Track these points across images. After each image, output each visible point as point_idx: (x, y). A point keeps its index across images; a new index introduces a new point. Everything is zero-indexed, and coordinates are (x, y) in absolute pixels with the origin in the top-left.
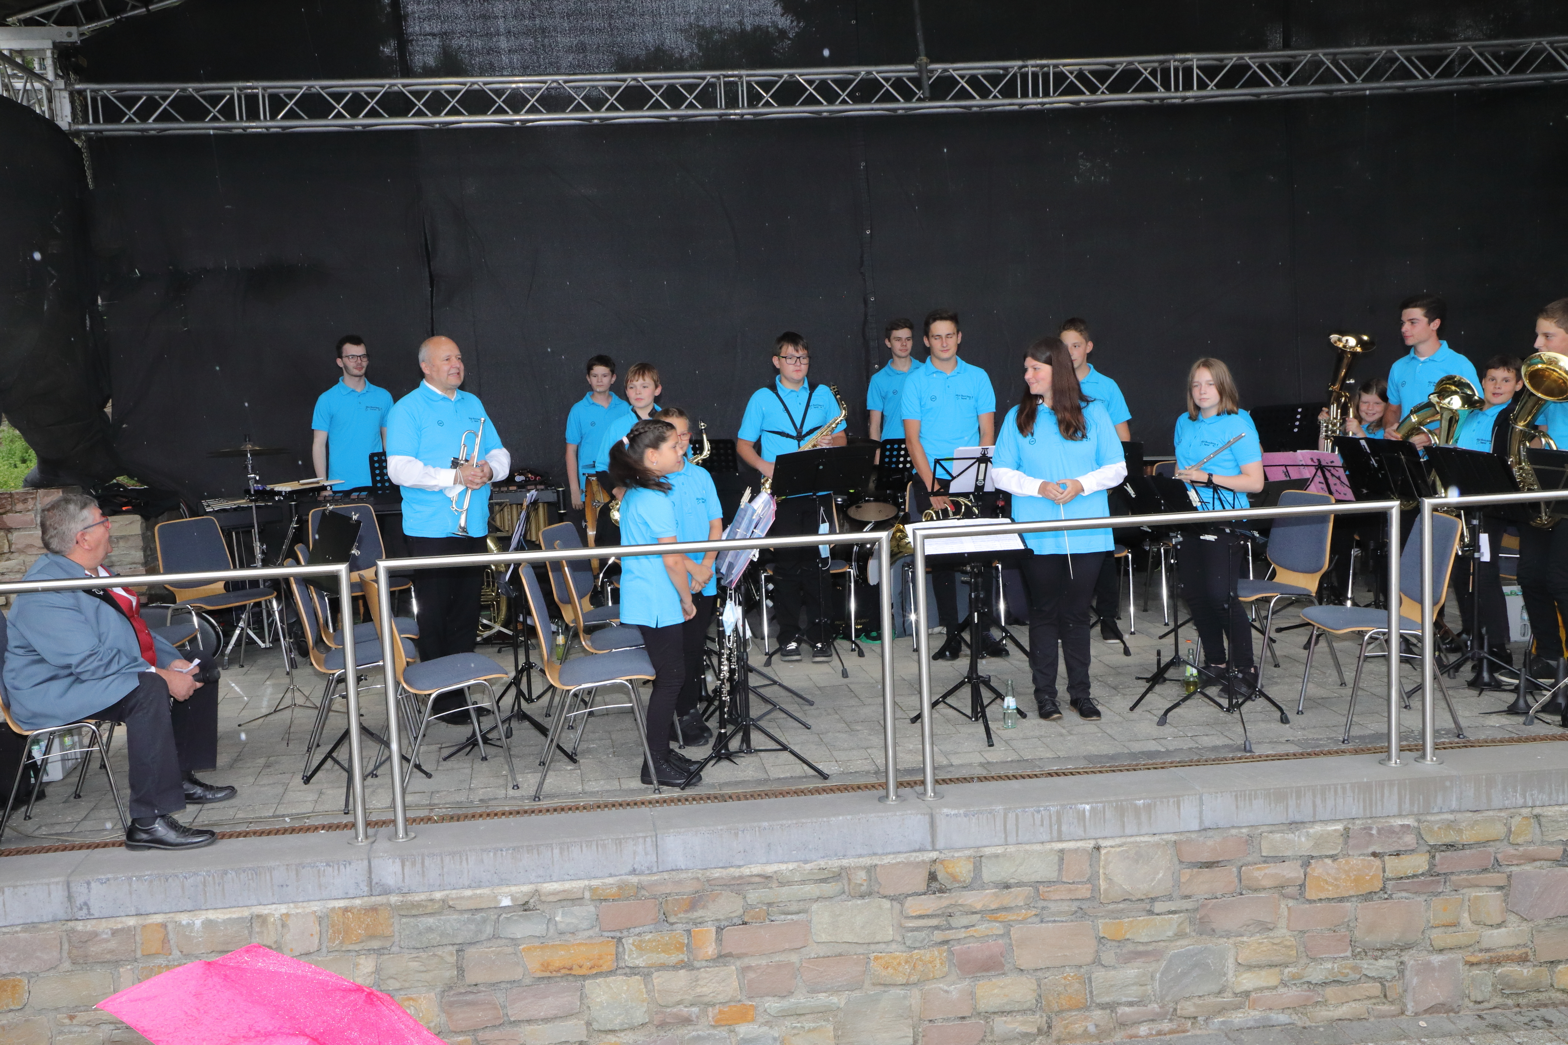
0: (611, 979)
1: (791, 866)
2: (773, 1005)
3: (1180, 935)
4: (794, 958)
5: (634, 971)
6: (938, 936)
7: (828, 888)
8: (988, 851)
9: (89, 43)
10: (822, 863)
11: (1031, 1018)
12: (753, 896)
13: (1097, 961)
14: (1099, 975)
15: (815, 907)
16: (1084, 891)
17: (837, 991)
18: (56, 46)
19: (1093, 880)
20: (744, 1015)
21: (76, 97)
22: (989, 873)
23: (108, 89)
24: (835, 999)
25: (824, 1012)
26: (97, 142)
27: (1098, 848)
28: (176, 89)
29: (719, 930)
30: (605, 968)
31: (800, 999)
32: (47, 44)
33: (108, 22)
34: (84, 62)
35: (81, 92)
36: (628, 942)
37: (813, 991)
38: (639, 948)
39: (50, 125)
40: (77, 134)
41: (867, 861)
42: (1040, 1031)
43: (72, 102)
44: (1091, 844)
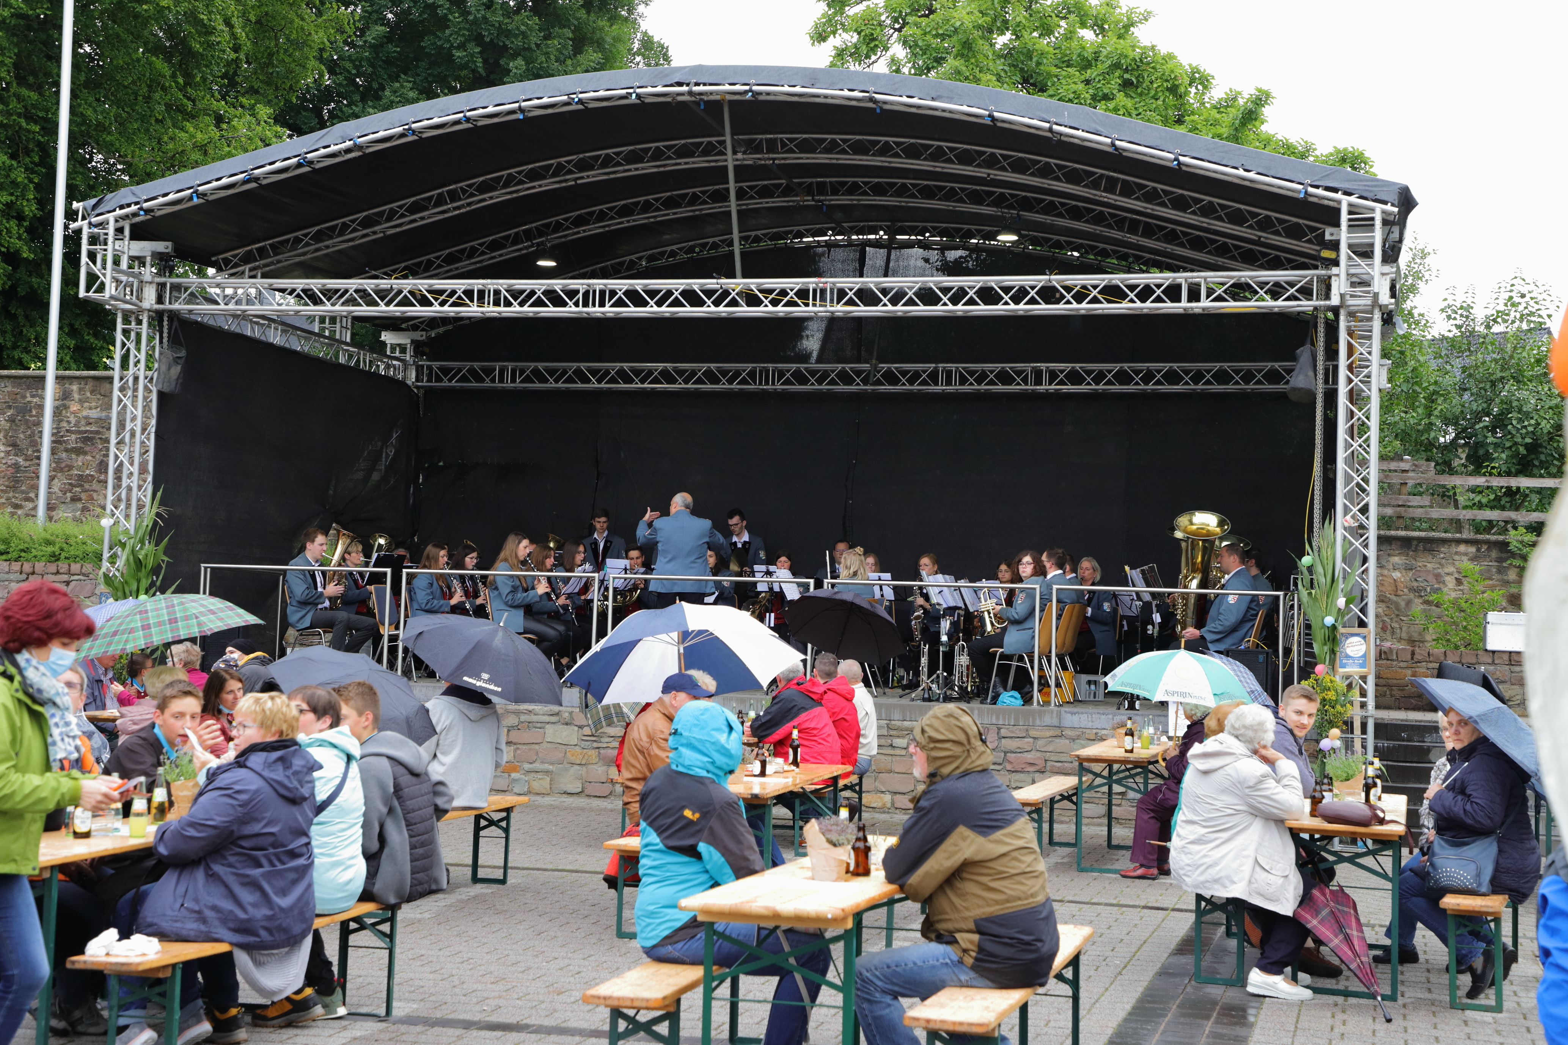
1: (539, 707)
2: (527, 766)
4: (537, 747)
6: (595, 745)
7: (554, 719)
9: (431, 341)
10: (551, 708)
12: (523, 718)
15: (547, 727)
17: (552, 764)
18: (413, 342)
20: (515, 769)
21: (419, 370)
23: (435, 364)
24: (551, 768)
25: (547, 772)
26: (429, 391)
28: (469, 366)
29: (509, 731)
31: (537, 766)
32: (408, 341)
34: (427, 350)
35: (423, 366)
37: (543, 762)
39: (402, 384)
40: (418, 387)
41: (570, 709)
43: (417, 371)
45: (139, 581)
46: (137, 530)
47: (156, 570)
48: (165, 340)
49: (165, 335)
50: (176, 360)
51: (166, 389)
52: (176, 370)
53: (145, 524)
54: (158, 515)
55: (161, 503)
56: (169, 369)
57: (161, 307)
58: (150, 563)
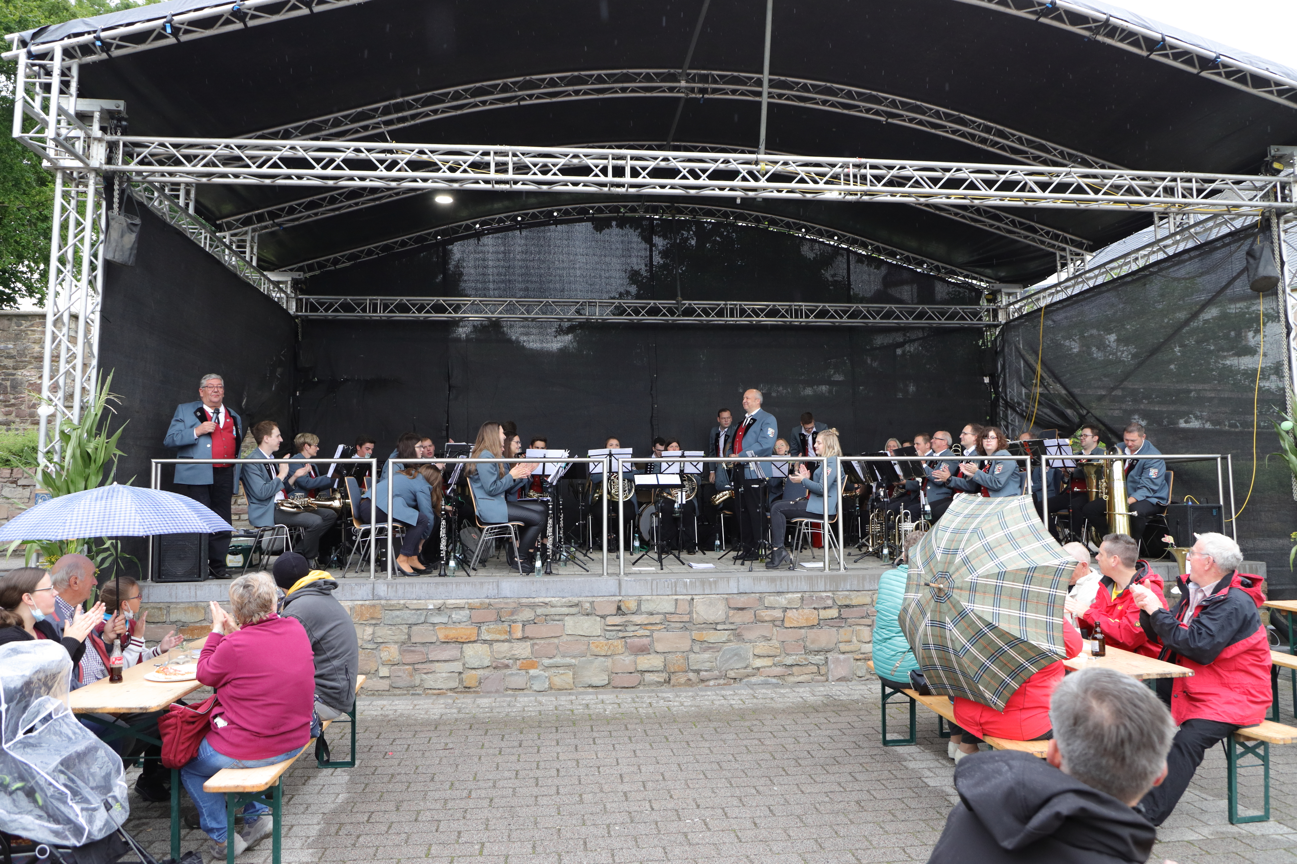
0: (474, 644)
1: (557, 599)
2: (546, 662)
3: (729, 641)
4: (556, 641)
5: (485, 641)
6: (621, 634)
7: (573, 610)
8: (644, 598)
9: (308, 280)
10: (570, 599)
11: (661, 675)
12: (539, 611)
13: (691, 650)
14: (692, 656)
15: (566, 618)
16: (686, 618)
17: (574, 657)
18: (293, 279)
19: (690, 613)
20: (533, 666)
21: (299, 302)
22: (644, 607)
23: (312, 298)
24: (573, 661)
25: (569, 666)
26: (305, 320)
27: (693, 599)
28: (342, 298)
29: (524, 625)
30: (472, 639)
31: (558, 660)
32: (290, 279)
33: (317, 272)
34: (304, 287)
35: (301, 300)
36: (483, 628)
37: (564, 656)
38: (488, 631)
40: (297, 317)
41: (591, 599)
42: (665, 681)
43: (297, 303)
44: (689, 597)
45: (88, 473)
46: (82, 420)
47: (108, 463)
48: (116, 206)
51: (118, 258)
53: (93, 412)
56: (121, 240)
57: (112, 167)
58: (101, 457)
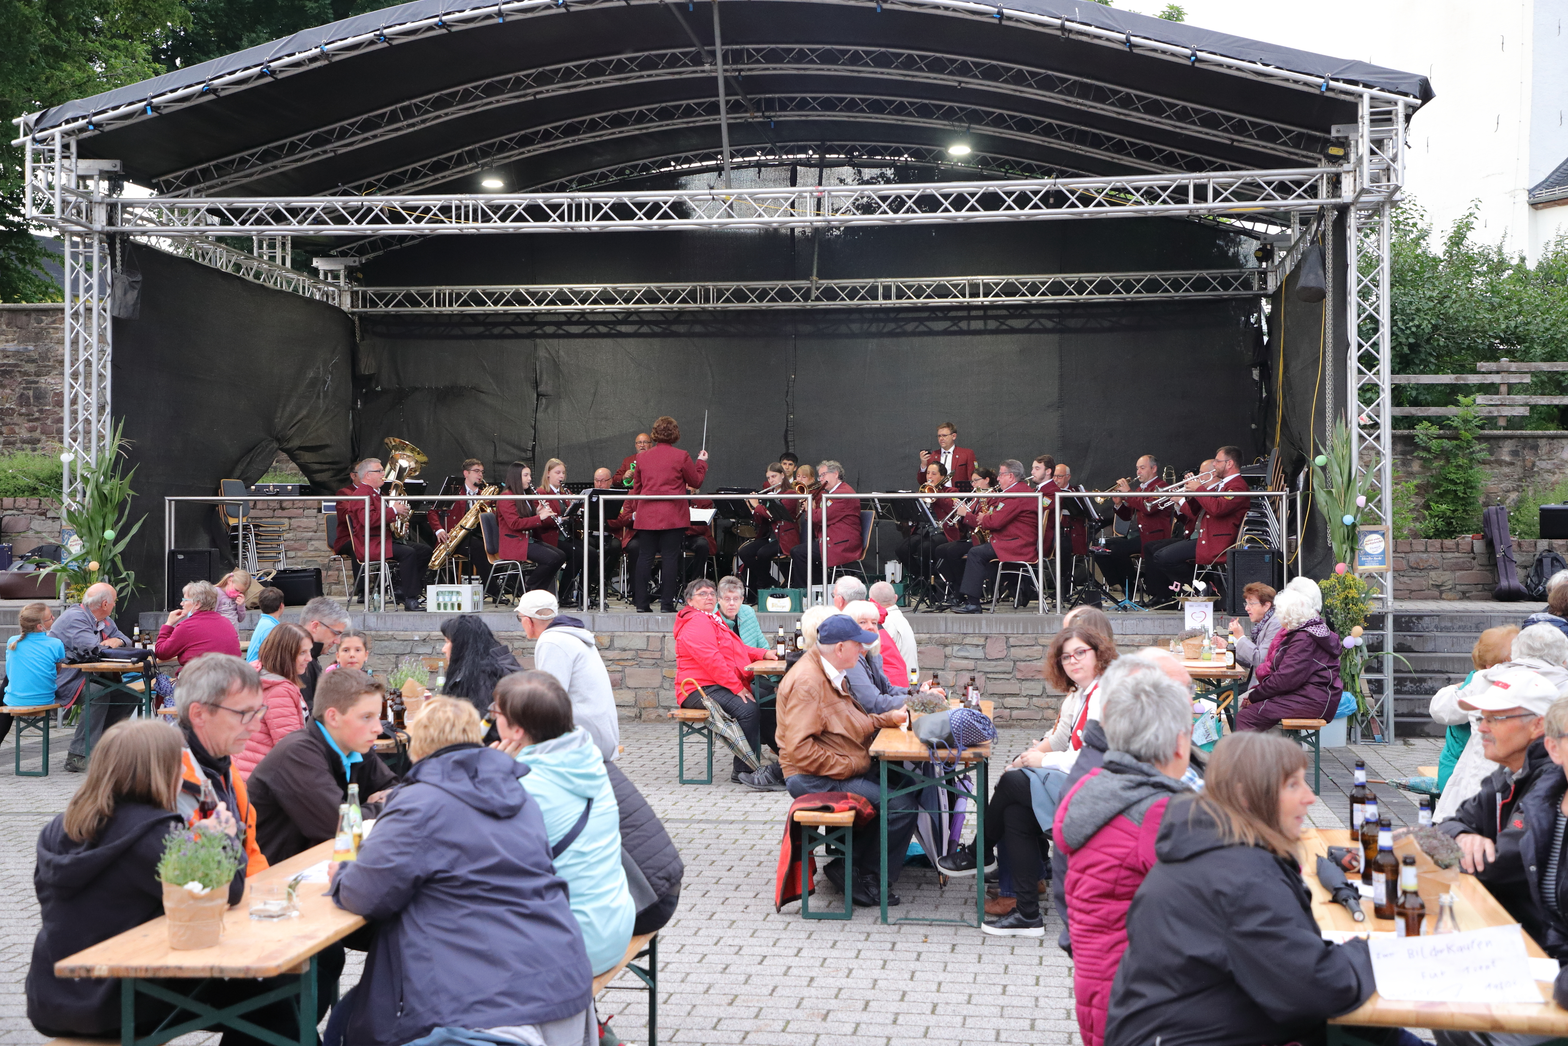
8: (616, 634)
11: (632, 710)
13: (661, 687)
14: (662, 693)
16: (658, 655)
18: (347, 268)
19: (662, 650)
21: (354, 294)
22: (617, 643)
23: (370, 290)
27: (664, 637)
28: (405, 290)
32: (342, 267)
34: (360, 276)
39: (338, 310)
40: (353, 313)
42: (637, 717)
44: (661, 635)
45: (104, 518)
46: (99, 464)
47: (121, 506)
48: (118, 264)
49: (118, 258)
50: (132, 285)
51: (123, 315)
52: (132, 296)
53: (107, 456)
54: (121, 447)
55: (123, 435)
56: (125, 294)
57: (113, 228)
58: (117, 497)
